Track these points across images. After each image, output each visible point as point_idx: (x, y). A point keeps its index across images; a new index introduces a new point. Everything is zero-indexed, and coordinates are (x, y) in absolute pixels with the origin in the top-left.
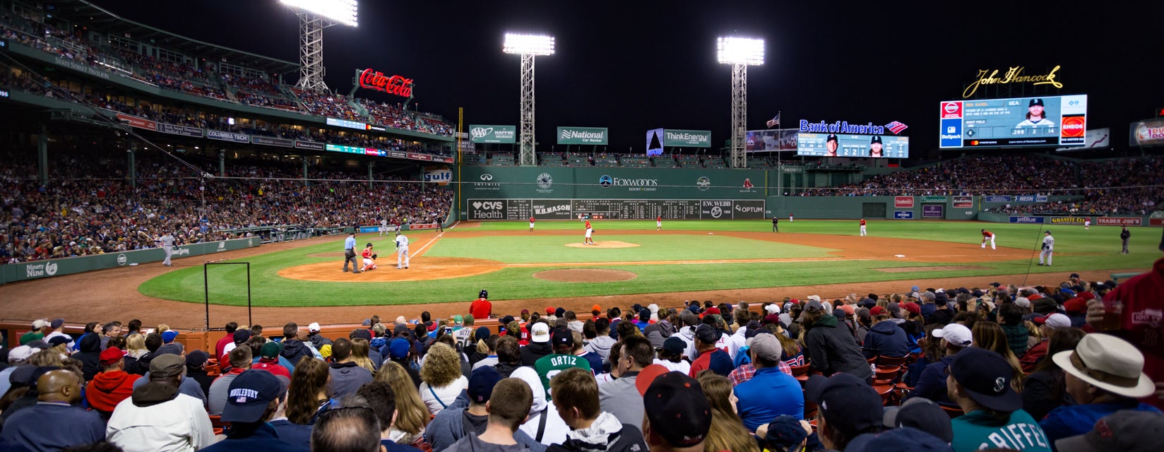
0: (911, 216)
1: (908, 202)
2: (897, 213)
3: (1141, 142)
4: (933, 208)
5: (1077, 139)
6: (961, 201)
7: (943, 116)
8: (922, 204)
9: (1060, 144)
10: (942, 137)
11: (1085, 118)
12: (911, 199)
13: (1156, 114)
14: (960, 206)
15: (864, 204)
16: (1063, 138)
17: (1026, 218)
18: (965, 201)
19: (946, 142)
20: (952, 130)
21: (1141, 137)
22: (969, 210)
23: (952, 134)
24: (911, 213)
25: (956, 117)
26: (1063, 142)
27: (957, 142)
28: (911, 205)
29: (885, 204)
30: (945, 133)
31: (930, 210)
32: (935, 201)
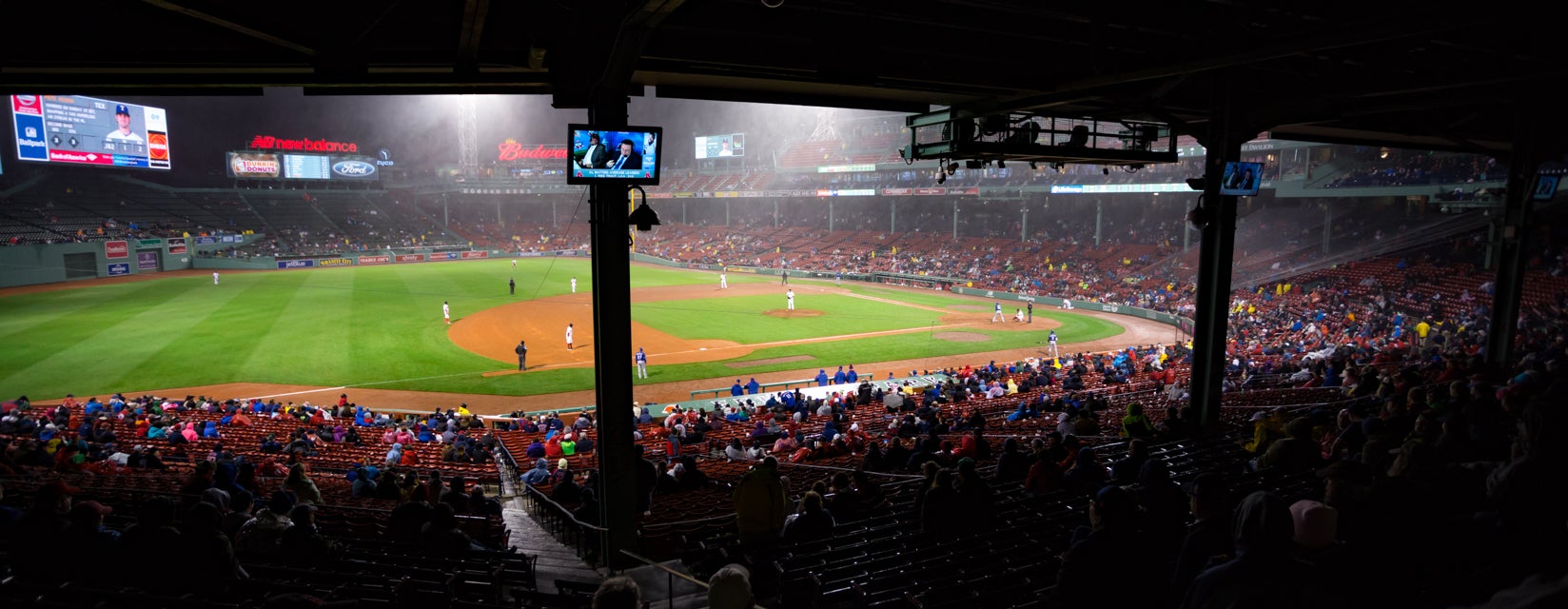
0: (127, 271)
1: (121, 249)
2: (111, 267)
3: (238, 174)
4: (147, 256)
5: (163, 162)
6: (175, 245)
7: (17, 109)
8: (138, 251)
9: (150, 166)
10: (20, 142)
11: (166, 137)
12: (124, 244)
13: (247, 147)
14: (177, 252)
15: (65, 255)
16: (152, 159)
17: (295, 263)
18: (180, 245)
19: (26, 150)
20: (32, 132)
21: (238, 169)
22: (185, 256)
23: (33, 139)
24: (126, 266)
25: (33, 113)
26: (153, 164)
27: (41, 152)
28: (124, 254)
29: (92, 255)
30: (23, 136)
31: (145, 260)
32: (151, 246)
